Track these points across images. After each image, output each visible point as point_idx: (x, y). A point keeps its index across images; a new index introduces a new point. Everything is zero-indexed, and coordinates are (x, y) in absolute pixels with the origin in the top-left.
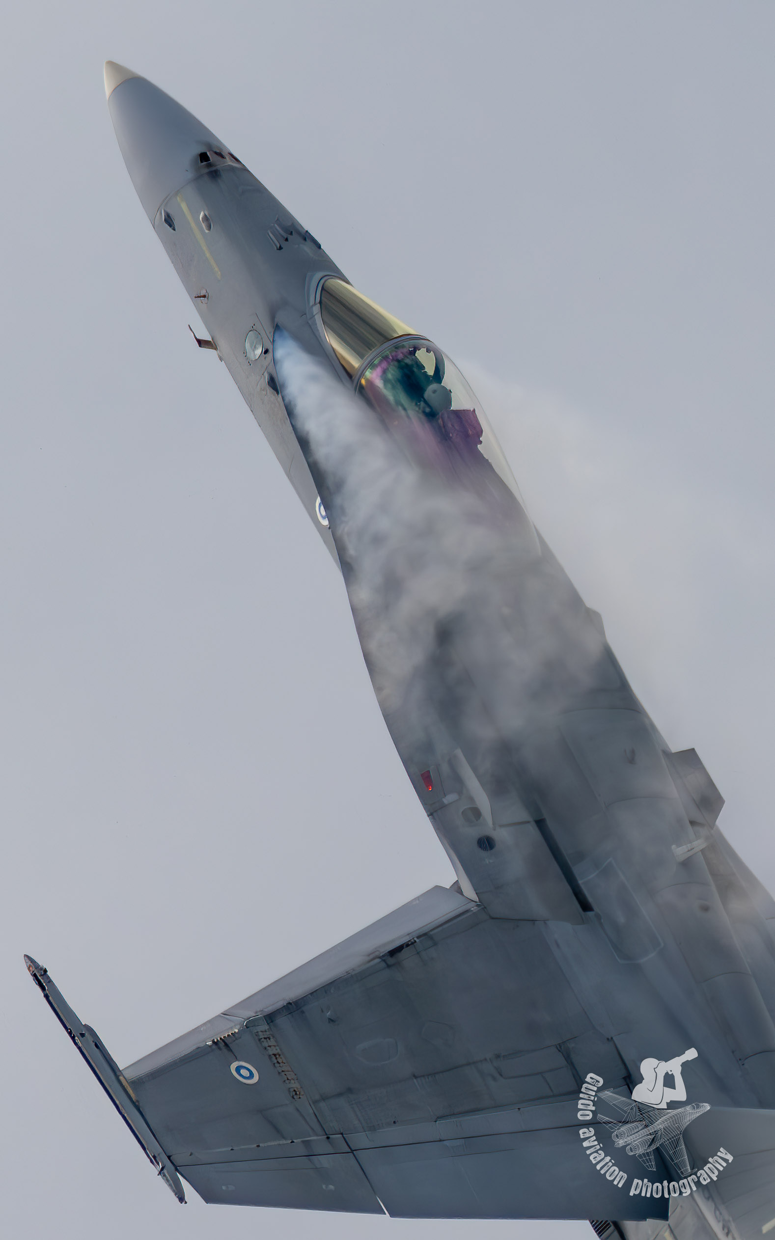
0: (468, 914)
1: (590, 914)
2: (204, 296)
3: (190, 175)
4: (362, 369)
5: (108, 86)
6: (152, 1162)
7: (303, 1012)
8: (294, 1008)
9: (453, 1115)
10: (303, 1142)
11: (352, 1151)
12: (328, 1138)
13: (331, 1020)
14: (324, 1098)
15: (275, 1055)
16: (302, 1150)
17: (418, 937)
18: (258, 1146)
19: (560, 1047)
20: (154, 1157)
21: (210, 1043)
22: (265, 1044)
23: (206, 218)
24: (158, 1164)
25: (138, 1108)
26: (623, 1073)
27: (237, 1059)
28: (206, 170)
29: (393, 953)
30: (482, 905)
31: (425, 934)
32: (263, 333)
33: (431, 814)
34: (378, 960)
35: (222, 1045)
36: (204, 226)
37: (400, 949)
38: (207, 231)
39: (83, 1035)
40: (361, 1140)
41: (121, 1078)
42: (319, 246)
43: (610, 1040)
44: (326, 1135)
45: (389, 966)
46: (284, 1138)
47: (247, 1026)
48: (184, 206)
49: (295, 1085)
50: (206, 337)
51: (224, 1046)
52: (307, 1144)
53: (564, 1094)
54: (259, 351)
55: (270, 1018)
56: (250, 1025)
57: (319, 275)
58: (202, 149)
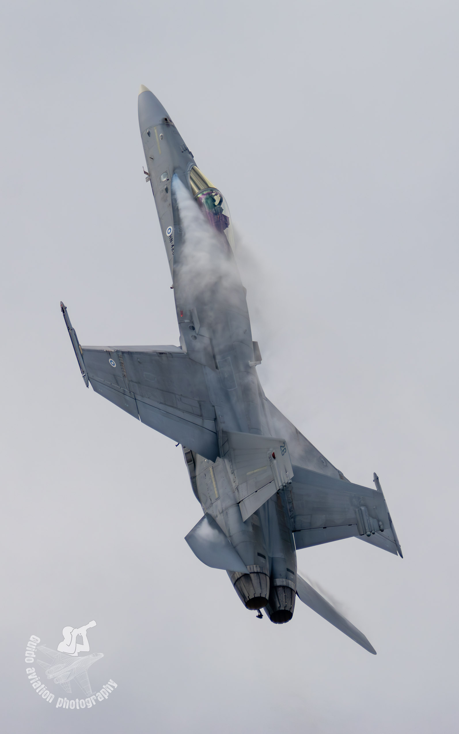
0: (184, 354)
1: (217, 370)
2: (152, 159)
3: (161, 122)
4: (198, 194)
5: (140, 91)
6: (82, 373)
7: (132, 356)
8: (130, 354)
9: (165, 404)
10: (123, 390)
11: (135, 399)
12: (130, 392)
13: (139, 362)
14: (132, 381)
15: (122, 363)
16: (122, 391)
17: (168, 353)
18: (111, 384)
19: (199, 402)
20: (83, 371)
21: (105, 351)
22: (120, 359)
23: (162, 136)
24: (84, 374)
25: (82, 356)
26: (215, 418)
27: (111, 358)
28: (166, 123)
29: (161, 353)
30: (188, 354)
31: (170, 353)
32: (169, 174)
33: (179, 323)
34: (156, 353)
35: (108, 352)
36: (160, 138)
37: (162, 353)
38: (161, 140)
39: (72, 330)
40: (138, 397)
41: (80, 346)
42: (193, 157)
43: (213, 406)
44: (130, 391)
45: (158, 356)
46: (119, 386)
47: (116, 351)
48: (156, 131)
49: (125, 373)
50: (147, 171)
51: (109, 353)
52: (124, 391)
53: (197, 415)
54: (165, 179)
55: (123, 353)
56: (117, 351)
57: (193, 164)
58: (166, 118)
